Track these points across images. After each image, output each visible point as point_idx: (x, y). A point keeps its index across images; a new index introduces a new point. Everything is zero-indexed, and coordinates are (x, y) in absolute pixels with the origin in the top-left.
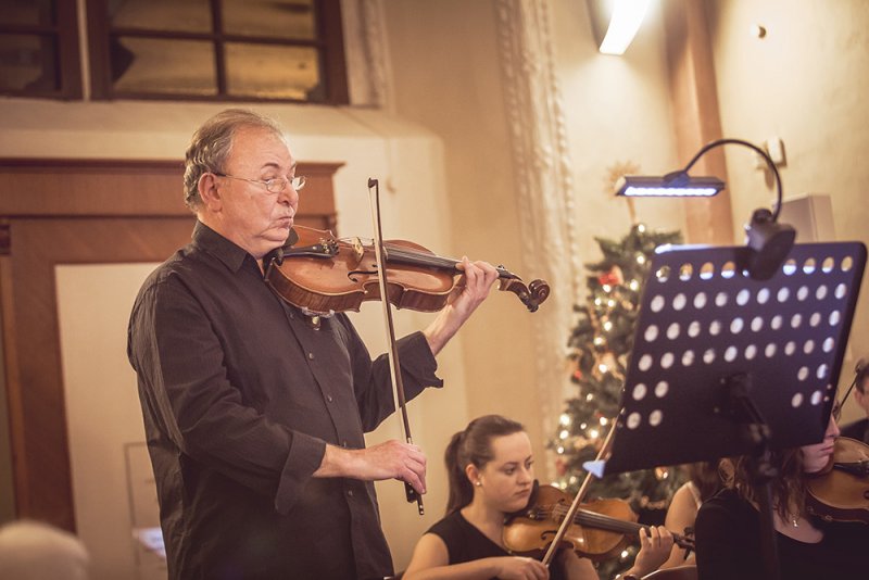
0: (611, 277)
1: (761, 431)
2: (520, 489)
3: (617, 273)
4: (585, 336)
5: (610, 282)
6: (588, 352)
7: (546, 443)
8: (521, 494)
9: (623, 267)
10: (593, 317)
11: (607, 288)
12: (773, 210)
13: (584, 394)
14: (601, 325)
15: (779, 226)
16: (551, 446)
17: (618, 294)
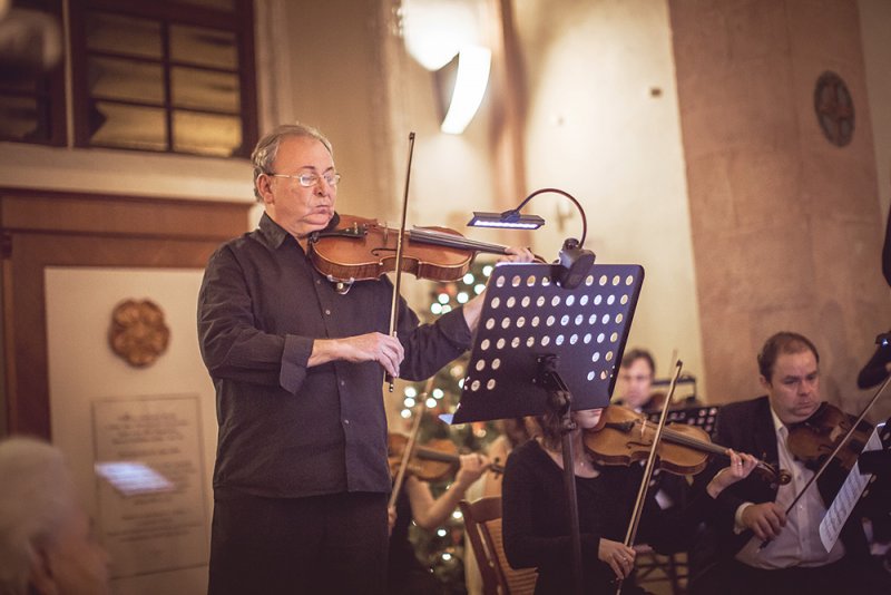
1: (565, 397)
12: (580, 240)
15: (583, 252)
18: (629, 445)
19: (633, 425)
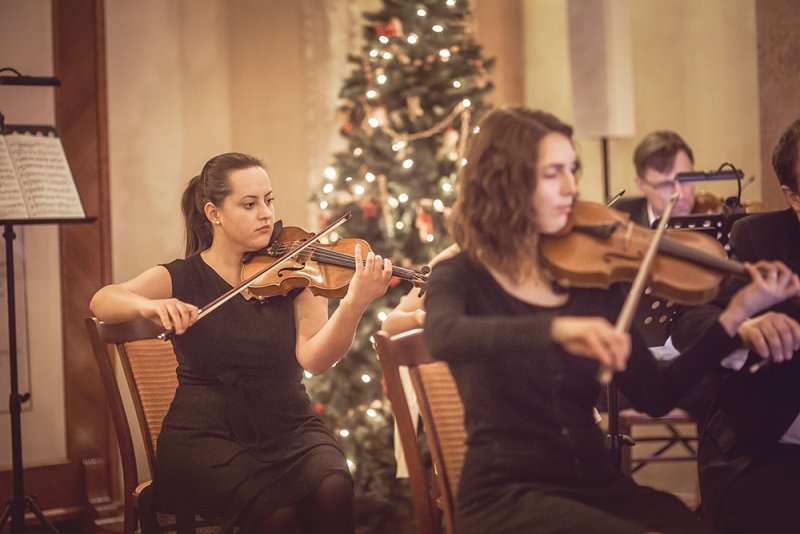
0: (390, 28)
2: (261, 224)
3: (397, 25)
4: (356, 89)
5: (387, 33)
6: (359, 105)
7: (309, 195)
8: (262, 230)
9: (403, 19)
10: (368, 68)
11: (384, 40)
13: (352, 148)
14: (375, 77)
16: (314, 199)
17: (395, 48)
18: (607, 258)
19: (613, 229)
